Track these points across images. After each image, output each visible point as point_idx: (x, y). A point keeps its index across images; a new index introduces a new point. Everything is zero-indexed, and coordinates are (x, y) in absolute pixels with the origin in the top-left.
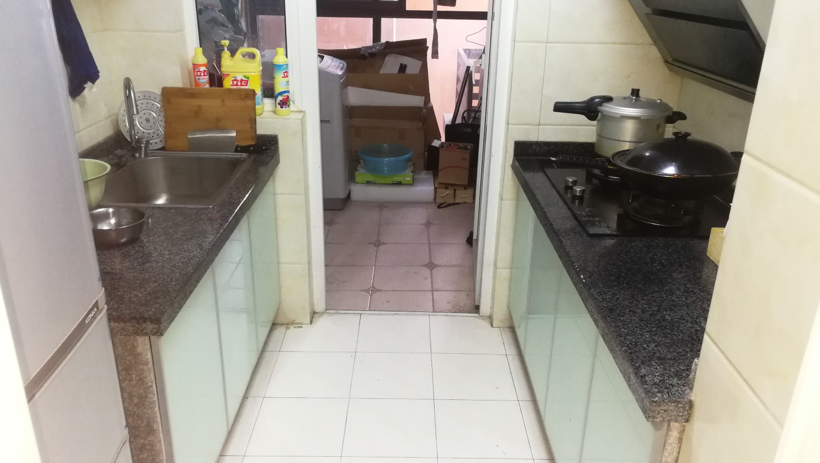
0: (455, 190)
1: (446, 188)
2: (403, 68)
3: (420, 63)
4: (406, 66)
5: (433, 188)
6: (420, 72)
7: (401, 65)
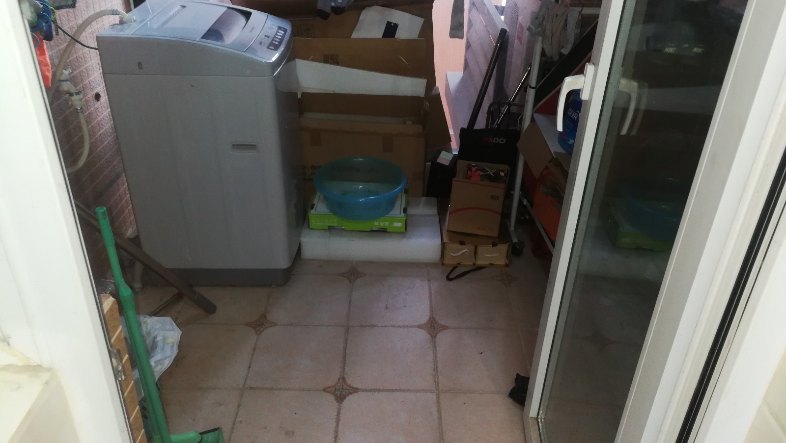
0: (476, 247)
1: (462, 243)
2: (391, 29)
3: (419, 21)
4: (396, 26)
5: (438, 241)
6: (419, 36)
7: (389, 23)
